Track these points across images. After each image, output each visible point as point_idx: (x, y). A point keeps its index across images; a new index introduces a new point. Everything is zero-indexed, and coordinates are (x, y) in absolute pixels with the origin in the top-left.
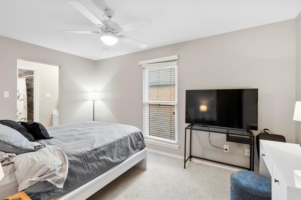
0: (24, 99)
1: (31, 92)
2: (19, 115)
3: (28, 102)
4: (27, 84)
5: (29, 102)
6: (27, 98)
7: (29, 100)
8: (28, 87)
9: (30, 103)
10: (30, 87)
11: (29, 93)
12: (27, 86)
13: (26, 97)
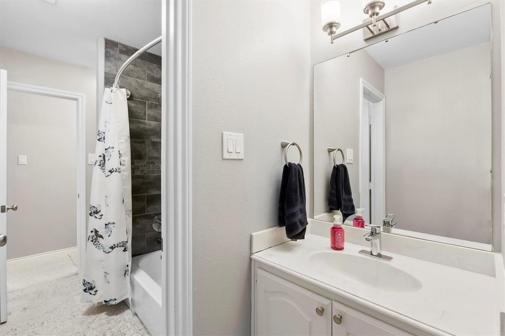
0: (122, 168)
1: (143, 142)
2: (104, 230)
3: (134, 177)
4: (133, 116)
5: (139, 177)
6: (132, 163)
7: (138, 173)
8: (134, 126)
9: (140, 181)
10: (141, 126)
11: (137, 145)
12: (131, 122)
13: (127, 159)
